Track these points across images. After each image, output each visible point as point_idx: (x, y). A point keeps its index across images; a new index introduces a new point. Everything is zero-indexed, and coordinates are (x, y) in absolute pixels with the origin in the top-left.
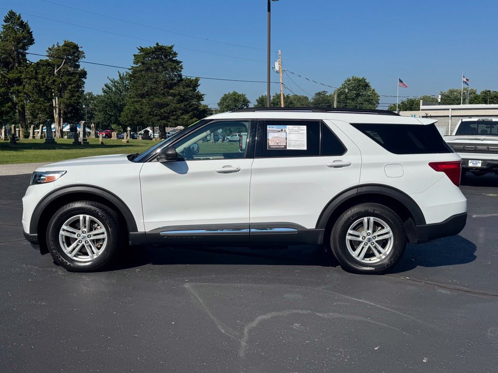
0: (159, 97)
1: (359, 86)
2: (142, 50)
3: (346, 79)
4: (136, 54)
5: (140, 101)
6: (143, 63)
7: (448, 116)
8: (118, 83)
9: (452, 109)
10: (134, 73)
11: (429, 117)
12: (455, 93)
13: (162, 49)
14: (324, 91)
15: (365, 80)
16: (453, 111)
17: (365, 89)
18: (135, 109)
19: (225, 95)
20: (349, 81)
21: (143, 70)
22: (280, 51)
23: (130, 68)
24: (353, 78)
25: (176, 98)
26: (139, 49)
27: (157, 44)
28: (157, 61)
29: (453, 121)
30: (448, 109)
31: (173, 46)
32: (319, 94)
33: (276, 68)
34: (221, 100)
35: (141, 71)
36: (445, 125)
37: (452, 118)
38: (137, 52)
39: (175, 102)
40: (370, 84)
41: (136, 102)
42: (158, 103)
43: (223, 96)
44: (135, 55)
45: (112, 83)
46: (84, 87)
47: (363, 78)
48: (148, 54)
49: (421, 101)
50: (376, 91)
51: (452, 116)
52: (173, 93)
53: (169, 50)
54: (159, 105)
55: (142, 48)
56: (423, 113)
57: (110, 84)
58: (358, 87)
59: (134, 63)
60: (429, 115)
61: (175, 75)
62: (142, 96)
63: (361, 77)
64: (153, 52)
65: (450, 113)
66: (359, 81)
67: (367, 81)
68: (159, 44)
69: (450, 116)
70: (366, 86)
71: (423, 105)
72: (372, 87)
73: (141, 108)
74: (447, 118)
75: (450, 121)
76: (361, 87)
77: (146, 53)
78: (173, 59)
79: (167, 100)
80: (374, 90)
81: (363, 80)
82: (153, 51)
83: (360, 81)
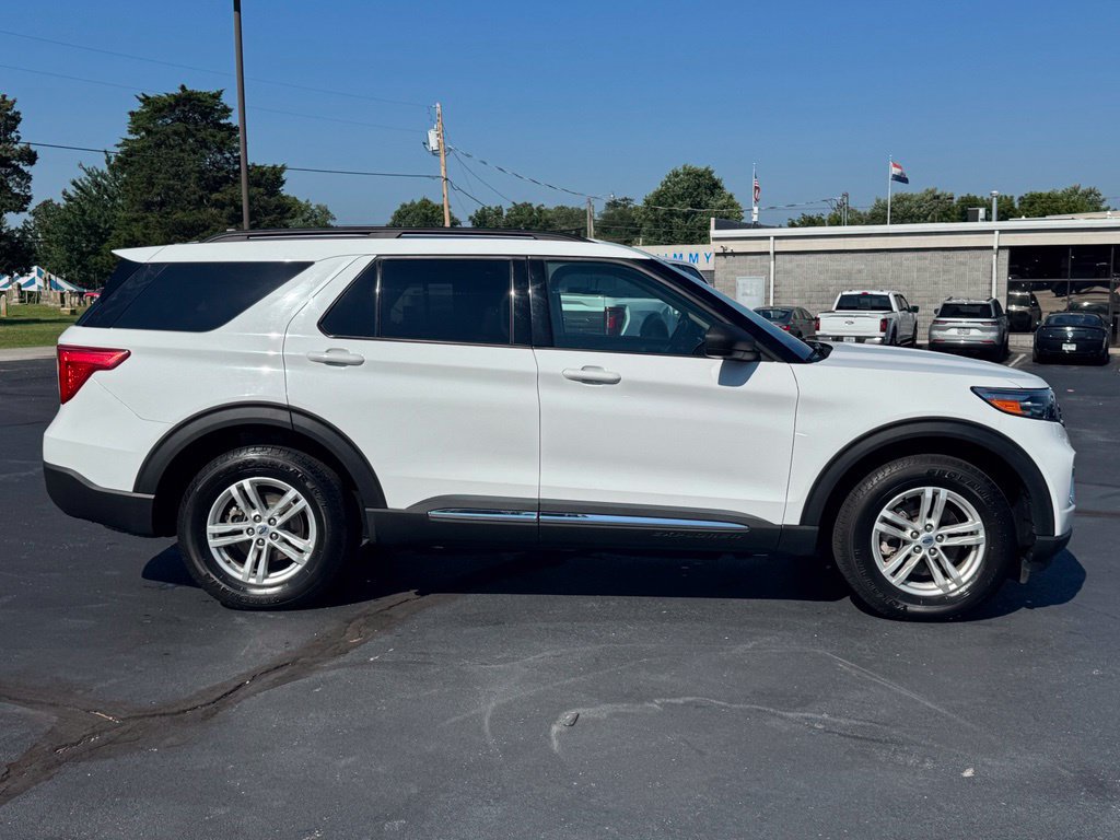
0: (184, 210)
1: (699, 186)
2: (146, 100)
3: (669, 172)
4: (136, 110)
5: (143, 219)
6: (149, 132)
7: (768, 253)
8: (104, 176)
9: (776, 238)
10: (129, 154)
11: (729, 254)
12: (906, 203)
13: (190, 100)
14: (626, 199)
15: (710, 173)
16: (777, 241)
17: (712, 194)
18: (130, 236)
19: (404, 206)
20: (677, 175)
21: (150, 147)
22: (438, 105)
23: (121, 142)
24: (685, 168)
25: (226, 211)
26: (141, 100)
27: (183, 88)
28: (180, 127)
29: (778, 263)
30: (768, 238)
31: (220, 93)
32: (614, 204)
33: (431, 145)
34: (394, 218)
35: (143, 149)
36: (762, 273)
37: (777, 256)
38: (137, 107)
39: (225, 221)
40: (723, 184)
41: (135, 220)
42: (181, 223)
43: (398, 208)
44: (132, 114)
45: (89, 178)
46: (29, 187)
47: (707, 169)
48: (160, 110)
49: (713, 219)
50: (736, 199)
51: (776, 253)
52: (217, 200)
53: (210, 100)
54: (185, 228)
55: (148, 98)
56: (716, 247)
57: (86, 179)
58: (695, 190)
59: (131, 132)
60: (729, 251)
61: (227, 160)
62: (148, 206)
63: (701, 167)
64: (172, 108)
65: (769, 246)
66: (698, 175)
67: (716, 176)
68: (188, 89)
69: (772, 252)
70: (715, 187)
71: (717, 228)
72: (728, 190)
73: (144, 235)
74: (766, 257)
75: (772, 263)
76: (702, 189)
77: (154, 110)
78: (222, 122)
79: (204, 216)
80: (731, 197)
81: (708, 173)
82: (170, 103)
83: (700, 176)
